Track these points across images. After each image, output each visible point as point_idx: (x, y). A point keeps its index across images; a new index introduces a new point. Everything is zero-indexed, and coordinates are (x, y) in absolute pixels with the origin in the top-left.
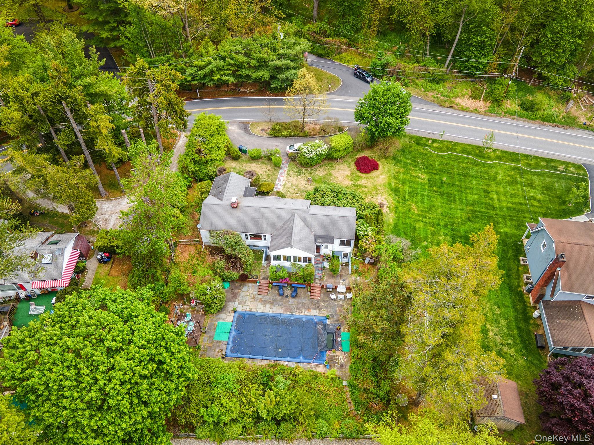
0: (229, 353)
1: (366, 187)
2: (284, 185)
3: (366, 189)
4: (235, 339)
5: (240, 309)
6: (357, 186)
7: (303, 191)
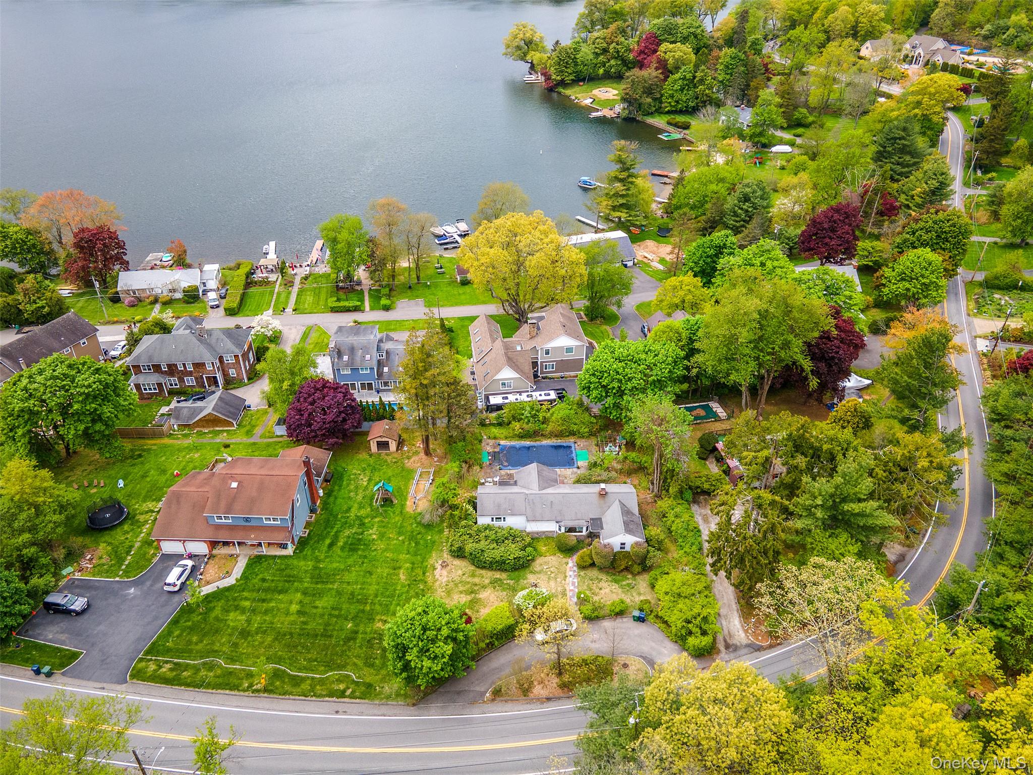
0: (573, 445)
1: (461, 592)
2: (566, 577)
3: (461, 589)
4: (571, 452)
5: (575, 470)
6: (472, 592)
7: (540, 572)
